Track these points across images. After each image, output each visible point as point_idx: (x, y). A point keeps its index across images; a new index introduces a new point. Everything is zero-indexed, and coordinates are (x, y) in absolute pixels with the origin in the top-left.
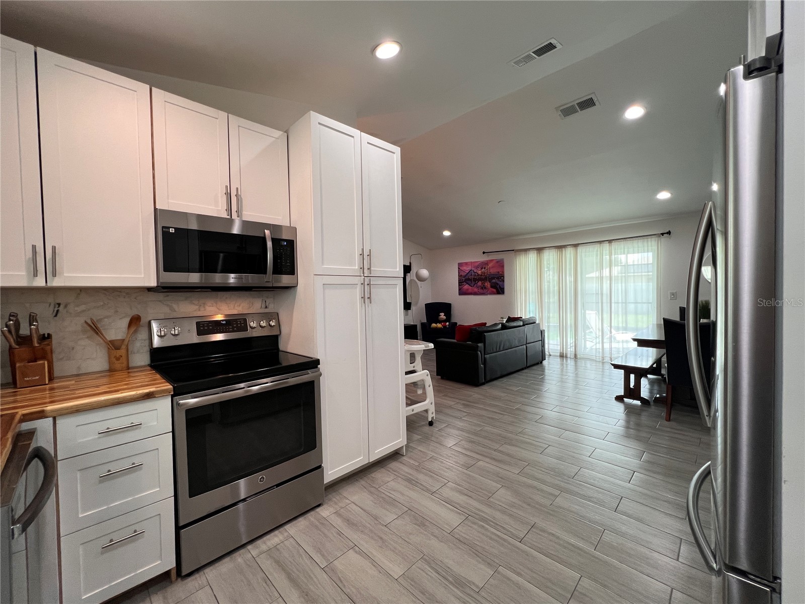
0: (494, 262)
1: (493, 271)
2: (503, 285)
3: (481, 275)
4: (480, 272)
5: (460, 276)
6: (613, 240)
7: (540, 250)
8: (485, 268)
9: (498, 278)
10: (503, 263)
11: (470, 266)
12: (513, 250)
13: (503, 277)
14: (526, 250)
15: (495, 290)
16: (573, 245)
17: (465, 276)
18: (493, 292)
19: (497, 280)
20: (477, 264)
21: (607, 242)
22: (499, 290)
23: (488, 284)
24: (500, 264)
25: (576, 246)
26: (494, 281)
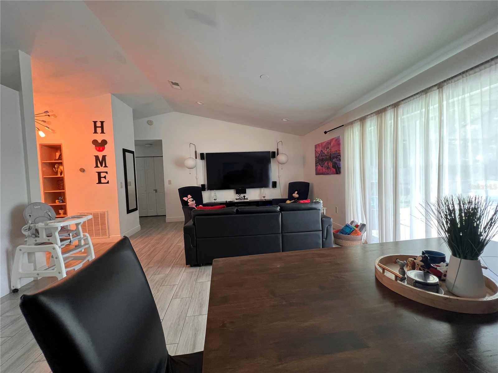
0: (334, 140)
1: (333, 150)
2: (340, 164)
3: (327, 156)
4: (326, 152)
5: (316, 157)
6: (445, 81)
7: (363, 120)
8: (329, 148)
9: (337, 158)
10: (339, 141)
11: (321, 148)
12: (343, 126)
13: (340, 155)
14: (352, 123)
15: (334, 170)
16: (393, 105)
17: (318, 157)
18: (333, 171)
19: (336, 159)
20: (324, 145)
21: (436, 88)
22: (337, 170)
23: (331, 165)
24: (338, 143)
25: (396, 105)
26: (334, 160)
